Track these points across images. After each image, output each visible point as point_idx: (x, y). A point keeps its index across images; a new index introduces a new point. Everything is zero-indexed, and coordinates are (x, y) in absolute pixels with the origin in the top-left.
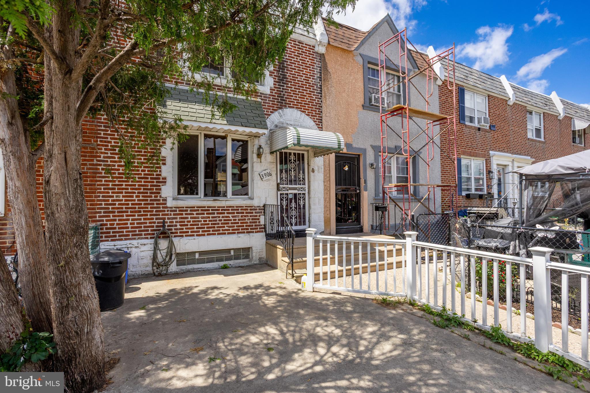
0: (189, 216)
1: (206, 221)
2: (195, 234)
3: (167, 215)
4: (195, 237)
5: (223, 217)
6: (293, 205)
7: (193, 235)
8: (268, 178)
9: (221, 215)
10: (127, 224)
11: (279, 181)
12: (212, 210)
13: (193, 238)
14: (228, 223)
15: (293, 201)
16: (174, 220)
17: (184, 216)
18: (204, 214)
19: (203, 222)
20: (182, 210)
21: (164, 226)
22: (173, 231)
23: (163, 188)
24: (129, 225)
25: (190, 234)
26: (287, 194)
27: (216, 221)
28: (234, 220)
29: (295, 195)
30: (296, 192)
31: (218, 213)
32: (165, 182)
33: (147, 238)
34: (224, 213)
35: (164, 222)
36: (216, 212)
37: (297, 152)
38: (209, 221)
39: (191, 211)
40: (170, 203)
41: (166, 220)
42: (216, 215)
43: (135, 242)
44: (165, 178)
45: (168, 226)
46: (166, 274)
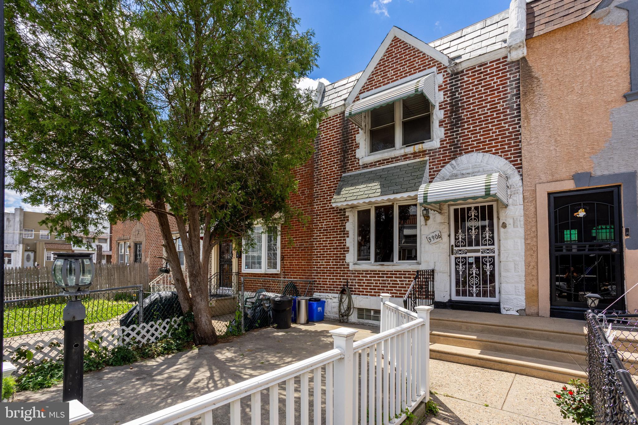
0: (364, 278)
1: (377, 283)
2: (369, 294)
3: (349, 276)
4: (369, 297)
5: (391, 281)
6: (474, 271)
7: (367, 295)
8: (436, 240)
9: (389, 279)
10: (326, 282)
11: (453, 243)
12: (382, 274)
13: (366, 297)
14: (396, 287)
15: (474, 266)
16: (354, 281)
17: (361, 278)
18: (375, 277)
19: (374, 284)
20: (359, 272)
21: (347, 285)
22: (354, 290)
23: (347, 255)
24: (328, 283)
25: (365, 293)
26: (465, 258)
27: (385, 284)
28: (401, 284)
29: (477, 259)
30: (479, 254)
31: (387, 277)
32: (348, 251)
33: (337, 293)
34: (392, 277)
35: (347, 282)
36: (385, 276)
37: (479, 205)
38: (380, 283)
39: (366, 274)
40: (351, 267)
41: (349, 281)
42: (385, 279)
43: (330, 295)
44: (348, 248)
45: (350, 285)
46: (347, 322)
